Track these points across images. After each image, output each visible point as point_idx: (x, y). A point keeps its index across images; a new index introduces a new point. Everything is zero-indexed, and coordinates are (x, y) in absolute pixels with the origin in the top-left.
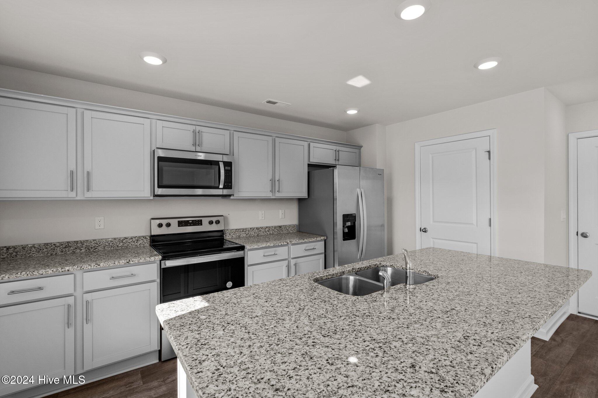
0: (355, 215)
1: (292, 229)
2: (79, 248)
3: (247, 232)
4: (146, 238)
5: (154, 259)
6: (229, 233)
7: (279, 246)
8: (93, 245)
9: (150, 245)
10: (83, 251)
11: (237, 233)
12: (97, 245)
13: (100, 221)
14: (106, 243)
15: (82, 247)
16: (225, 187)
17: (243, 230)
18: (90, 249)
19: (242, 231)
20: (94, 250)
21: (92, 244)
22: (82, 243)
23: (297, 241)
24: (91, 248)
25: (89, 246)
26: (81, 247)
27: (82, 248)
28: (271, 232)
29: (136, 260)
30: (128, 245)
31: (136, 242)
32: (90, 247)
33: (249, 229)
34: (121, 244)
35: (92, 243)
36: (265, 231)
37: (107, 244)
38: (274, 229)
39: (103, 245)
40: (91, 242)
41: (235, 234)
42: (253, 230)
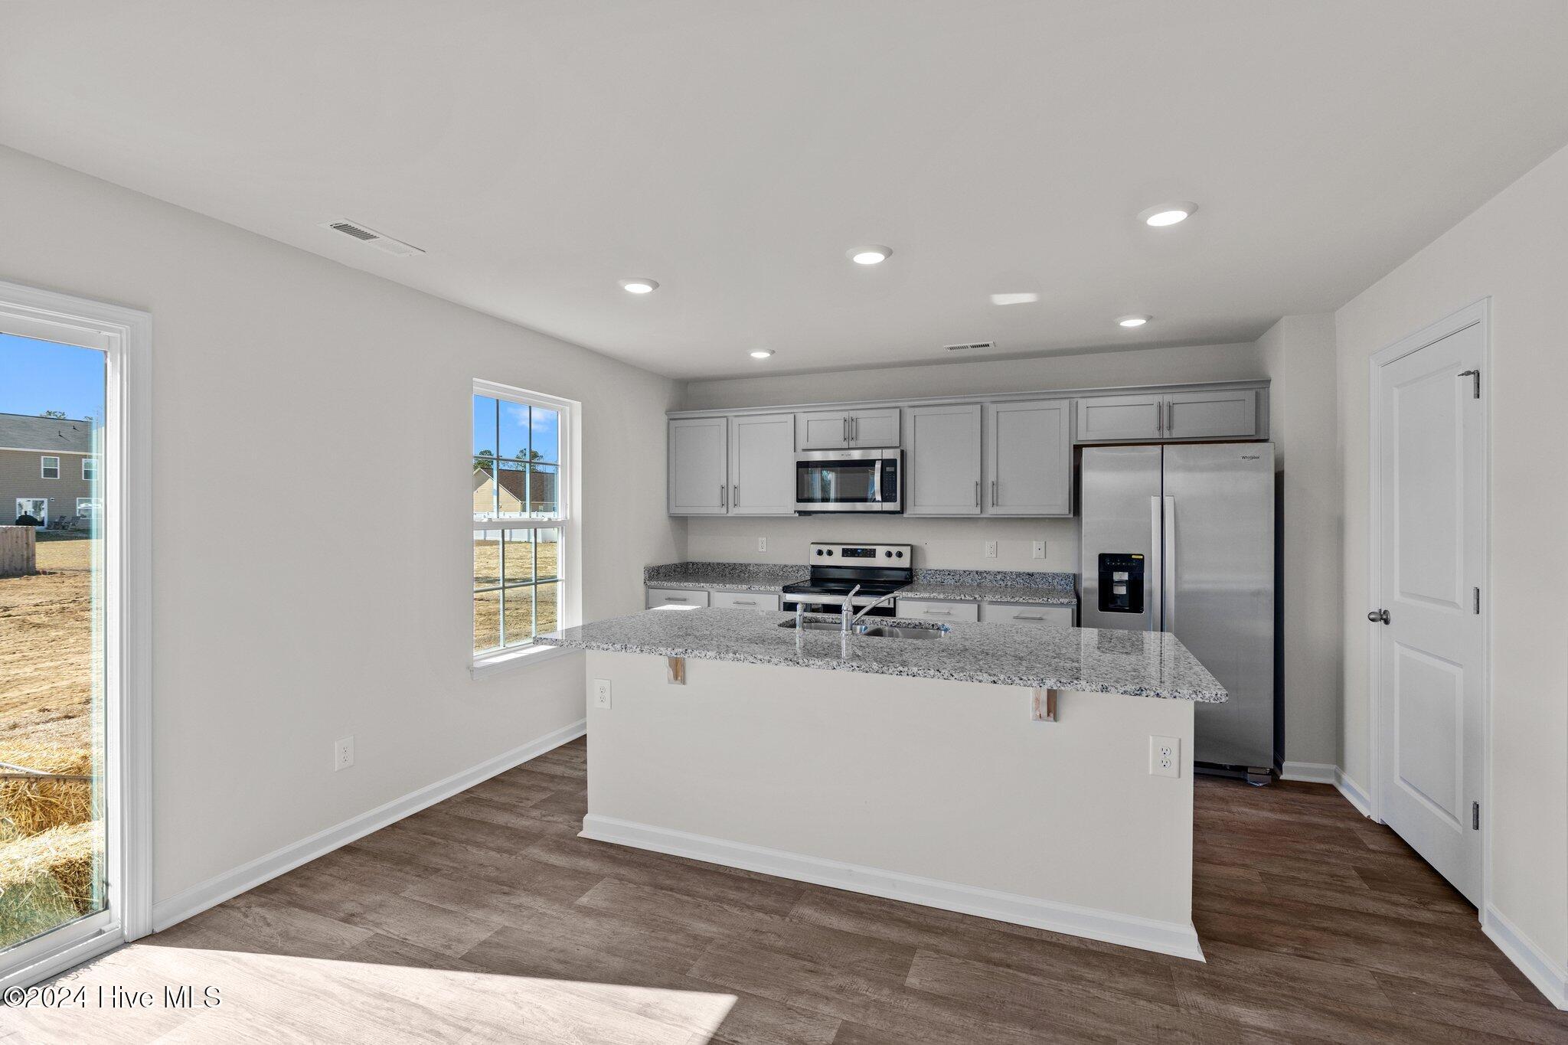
0: (1141, 557)
1: (1062, 582)
3: (957, 578)
4: (804, 568)
6: (923, 574)
7: (955, 601)
8: (755, 570)
11: (938, 576)
12: (759, 571)
14: (767, 569)
16: (884, 499)
17: (950, 573)
19: (946, 573)
23: (997, 597)
29: (757, 588)
33: (962, 573)
37: (768, 571)
38: (1015, 577)
42: (969, 574)
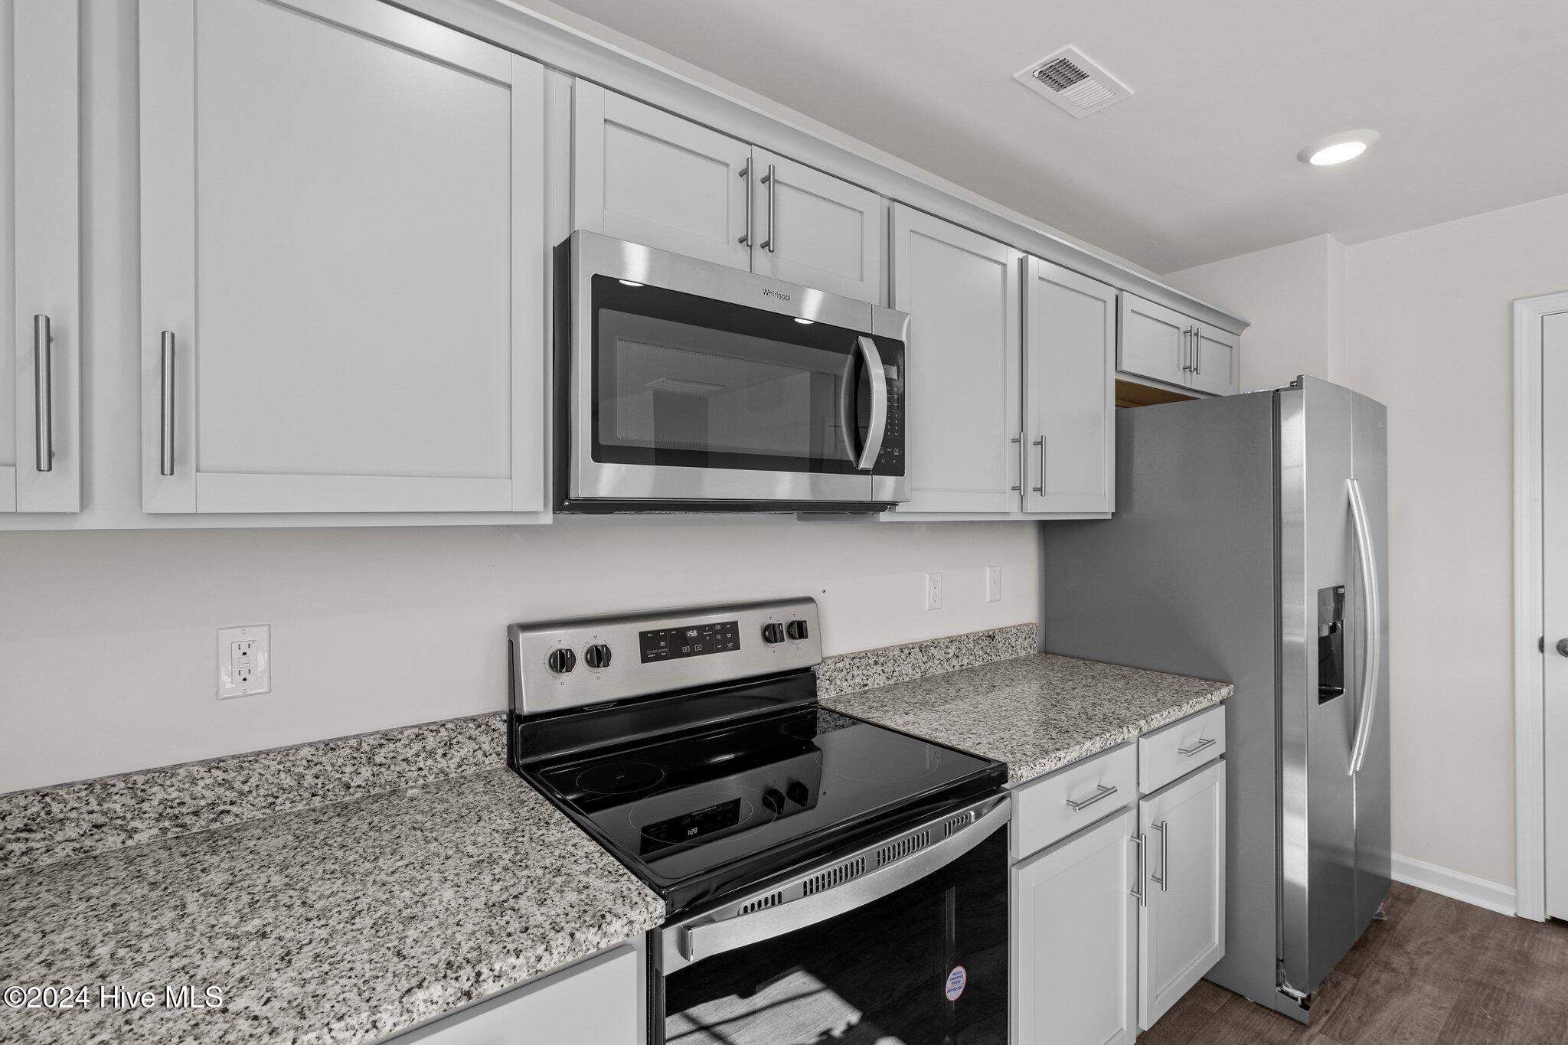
1: (1026, 644)
2: (119, 822)
3: (889, 667)
4: (490, 730)
5: (626, 930)
6: (828, 674)
8: (207, 793)
9: (511, 765)
10: (141, 837)
11: (855, 673)
12: (231, 795)
13: (244, 649)
14: (283, 775)
15: (140, 814)
16: (879, 467)
17: (878, 658)
18: (188, 820)
19: (872, 661)
20: (214, 826)
21: (198, 790)
22: (135, 786)
24: (196, 813)
25: (182, 804)
26: (129, 815)
27: (136, 824)
28: (965, 661)
30: (400, 775)
31: (440, 752)
32: (184, 810)
33: (897, 652)
34: (366, 772)
35: (201, 783)
36: (948, 656)
37: (287, 781)
38: (972, 646)
39: (262, 792)
40: (194, 782)
41: (849, 677)
42: (910, 654)
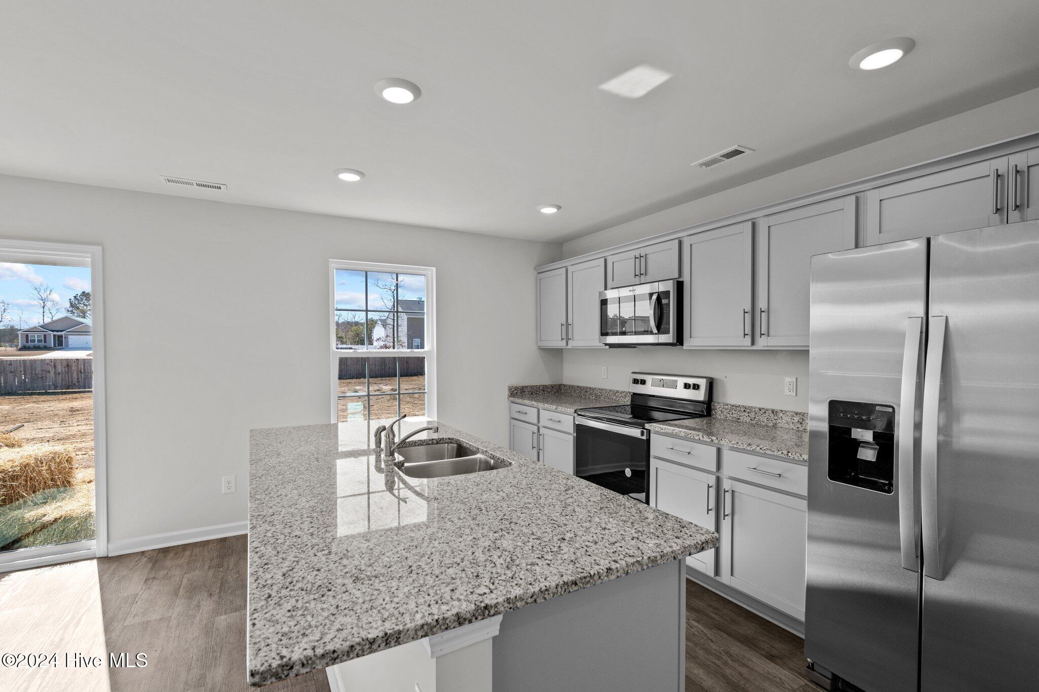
0: (890, 410)
3: (752, 415)
6: (721, 409)
11: (734, 412)
16: (660, 331)
17: (746, 409)
19: (742, 410)
33: (757, 410)
41: (731, 413)
42: (765, 412)
